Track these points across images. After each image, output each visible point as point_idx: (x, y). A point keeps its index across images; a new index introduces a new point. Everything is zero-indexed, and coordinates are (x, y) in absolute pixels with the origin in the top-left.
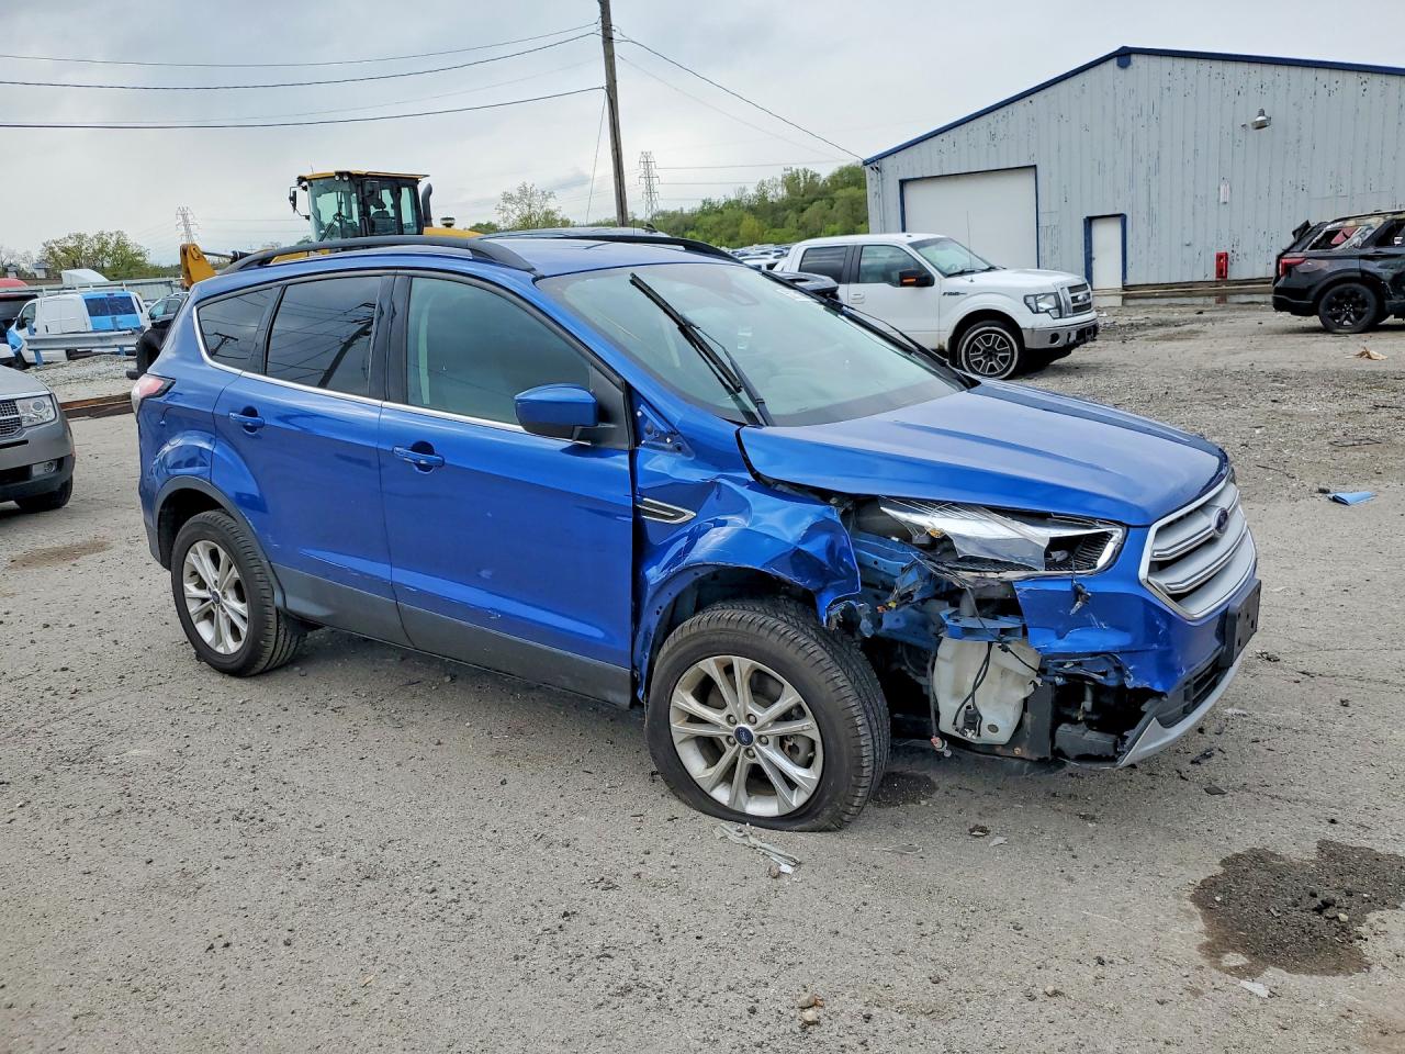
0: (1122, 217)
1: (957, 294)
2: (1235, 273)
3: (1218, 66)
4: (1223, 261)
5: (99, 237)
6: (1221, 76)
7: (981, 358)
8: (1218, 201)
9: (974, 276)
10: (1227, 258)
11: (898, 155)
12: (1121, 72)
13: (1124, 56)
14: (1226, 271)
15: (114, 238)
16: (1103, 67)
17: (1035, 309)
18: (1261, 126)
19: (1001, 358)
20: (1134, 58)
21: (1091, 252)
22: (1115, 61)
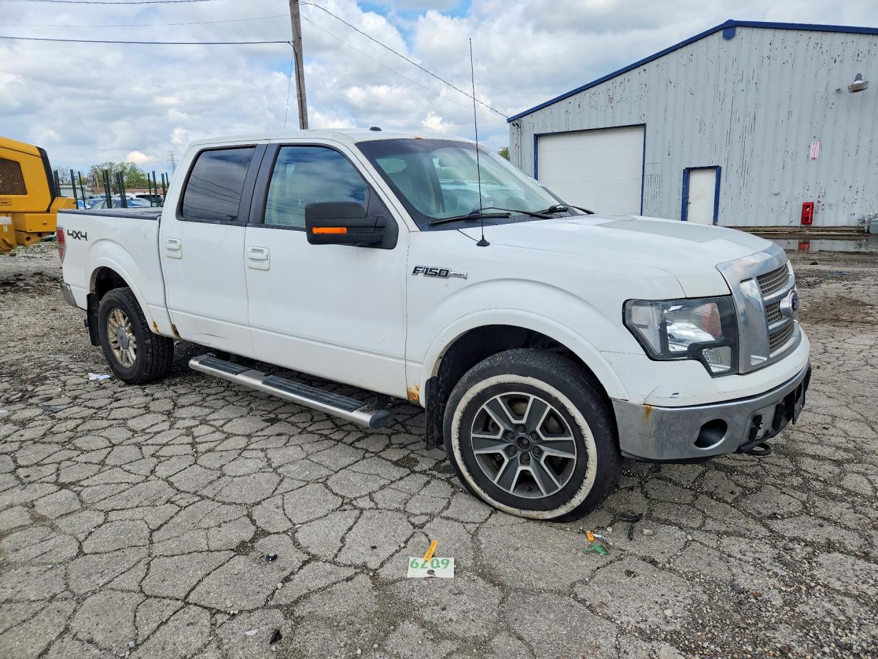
0: (717, 169)
1: (444, 274)
2: (820, 220)
3: (816, 36)
4: (808, 212)
5: (122, 165)
6: (819, 46)
7: (499, 450)
8: (808, 156)
9: (490, 232)
10: (813, 207)
11: (534, 114)
12: (726, 43)
13: (729, 29)
14: (812, 219)
15: (130, 165)
16: (710, 38)
17: (654, 343)
18: (856, 89)
19: (549, 459)
20: (738, 30)
21: (688, 198)
22: (721, 33)
